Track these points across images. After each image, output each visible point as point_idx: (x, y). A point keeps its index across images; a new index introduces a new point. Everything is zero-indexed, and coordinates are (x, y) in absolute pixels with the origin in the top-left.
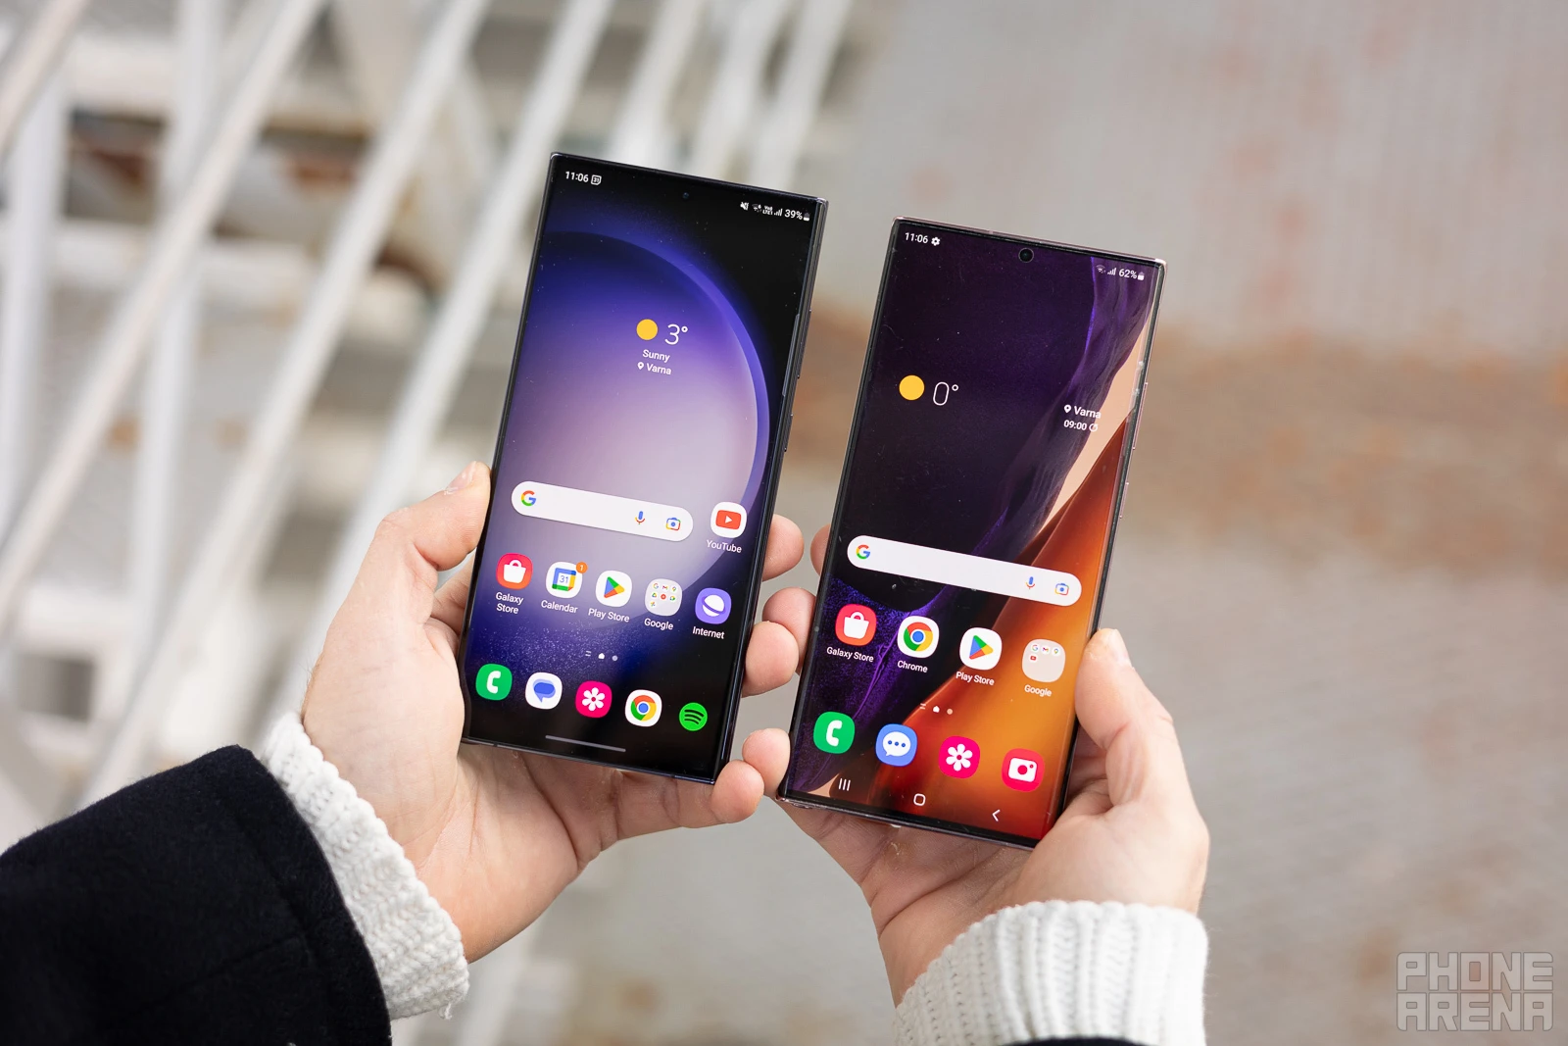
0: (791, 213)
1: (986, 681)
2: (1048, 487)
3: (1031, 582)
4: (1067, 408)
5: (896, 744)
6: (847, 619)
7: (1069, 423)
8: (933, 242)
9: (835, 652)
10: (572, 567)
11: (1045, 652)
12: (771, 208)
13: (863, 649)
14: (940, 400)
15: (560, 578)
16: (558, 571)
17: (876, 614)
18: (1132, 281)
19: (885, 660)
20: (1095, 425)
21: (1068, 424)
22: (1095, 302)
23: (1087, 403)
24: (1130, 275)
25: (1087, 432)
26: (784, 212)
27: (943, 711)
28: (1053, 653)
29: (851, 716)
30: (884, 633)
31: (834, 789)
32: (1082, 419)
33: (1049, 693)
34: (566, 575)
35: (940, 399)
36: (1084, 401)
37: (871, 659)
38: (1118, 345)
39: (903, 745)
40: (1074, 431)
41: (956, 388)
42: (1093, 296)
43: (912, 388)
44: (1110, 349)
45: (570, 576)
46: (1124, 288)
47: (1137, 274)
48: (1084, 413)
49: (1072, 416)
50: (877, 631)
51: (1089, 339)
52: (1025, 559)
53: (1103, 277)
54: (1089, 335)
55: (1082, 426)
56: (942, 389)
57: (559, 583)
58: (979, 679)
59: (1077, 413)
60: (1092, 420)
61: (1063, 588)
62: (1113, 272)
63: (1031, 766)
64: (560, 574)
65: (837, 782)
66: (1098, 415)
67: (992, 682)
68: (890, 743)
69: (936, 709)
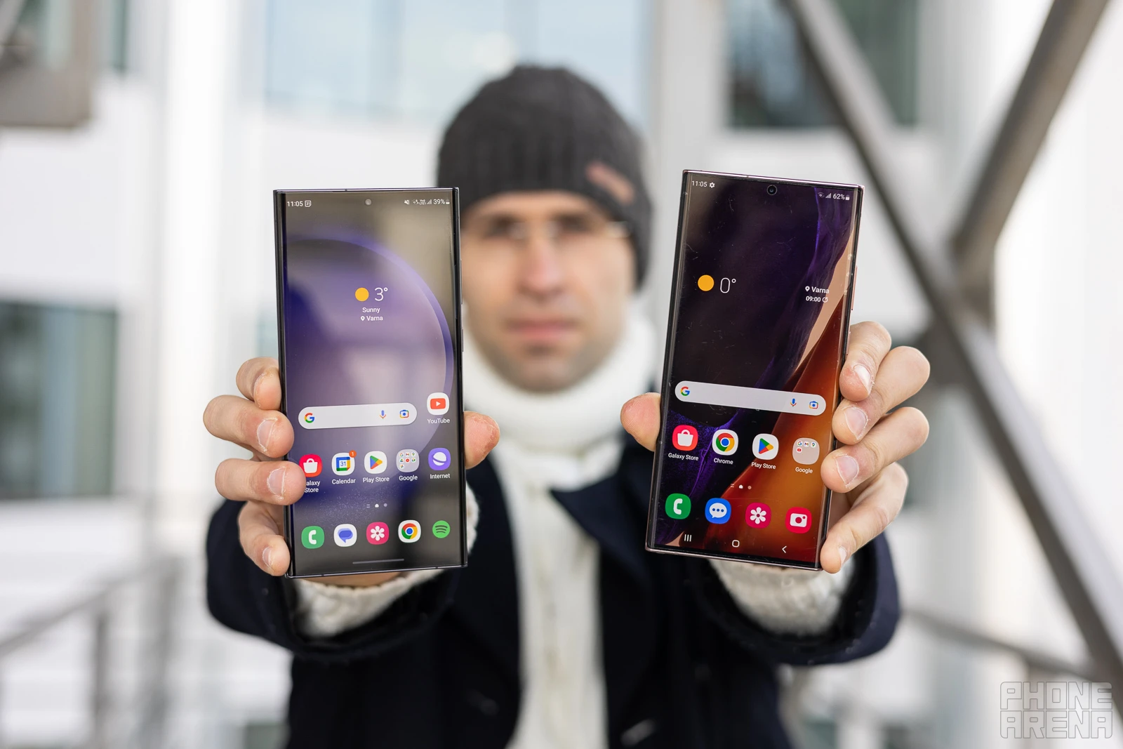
0: (437, 202)
1: (771, 467)
3: (793, 402)
4: (807, 288)
5: (718, 510)
6: (679, 435)
7: (809, 298)
8: (710, 186)
9: (674, 456)
10: (347, 455)
11: (806, 446)
12: (424, 201)
13: (691, 453)
14: (725, 289)
15: (340, 464)
16: (338, 459)
17: (697, 430)
18: (842, 202)
19: (706, 458)
20: (826, 298)
22: (819, 217)
23: (820, 285)
24: (840, 197)
25: (821, 303)
26: (433, 202)
27: (745, 487)
28: (812, 446)
29: (688, 495)
30: (703, 442)
31: (682, 540)
32: (817, 295)
33: (811, 471)
34: (344, 461)
36: (818, 283)
37: (697, 458)
38: (836, 244)
39: (722, 511)
40: (813, 303)
42: (817, 213)
43: (706, 283)
44: (832, 248)
45: (346, 461)
46: (837, 207)
47: (845, 197)
48: (818, 291)
49: (811, 293)
50: (699, 441)
51: (817, 242)
52: (789, 388)
53: (823, 200)
54: (817, 239)
55: (817, 299)
56: (725, 283)
57: (340, 467)
58: (766, 466)
59: (814, 291)
60: (823, 295)
61: (814, 404)
62: (829, 196)
63: (804, 518)
64: (340, 461)
65: (683, 536)
66: (828, 292)
67: (774, 467)
68: (714, 510)
69: (741, 487)
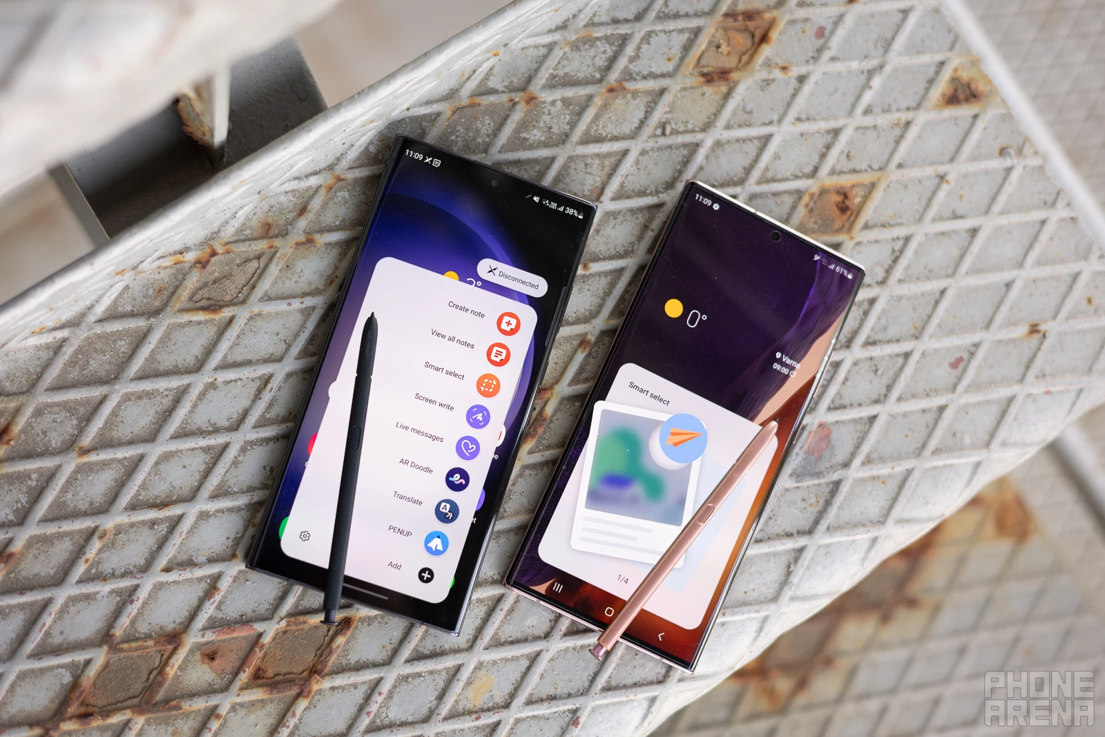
0: (570, 211)
2: (752, 408)
4: (778, 355)
8: (714, 207)
12: (556, 205)
18: (842, 277)
20: (795, 373)
21: (776, 366)
22: (815, 284)
23: (792, 355)
24: (843, 272)
25: (787, 377)
26: (565, 209)
31: (550, 589)
32: (786, 365)
35: (692, 322)
36: (791, 353)
40: (779, 373)
41: (705, 317)
42: (814, 280)
43: (674, 308)
44: (817, 322)
46: (836, 280)
47: (848, 274)
48: (789, 361)
49: (780, 361)
51: (804, 309)
53: (824, 268)
54: (805, 307)
55: (785, 371)
56: (695, 315)
59: (784, 360)
60: (792, 368)
62: (832, 267)
65: (553, 584)
66: (798, 366)
